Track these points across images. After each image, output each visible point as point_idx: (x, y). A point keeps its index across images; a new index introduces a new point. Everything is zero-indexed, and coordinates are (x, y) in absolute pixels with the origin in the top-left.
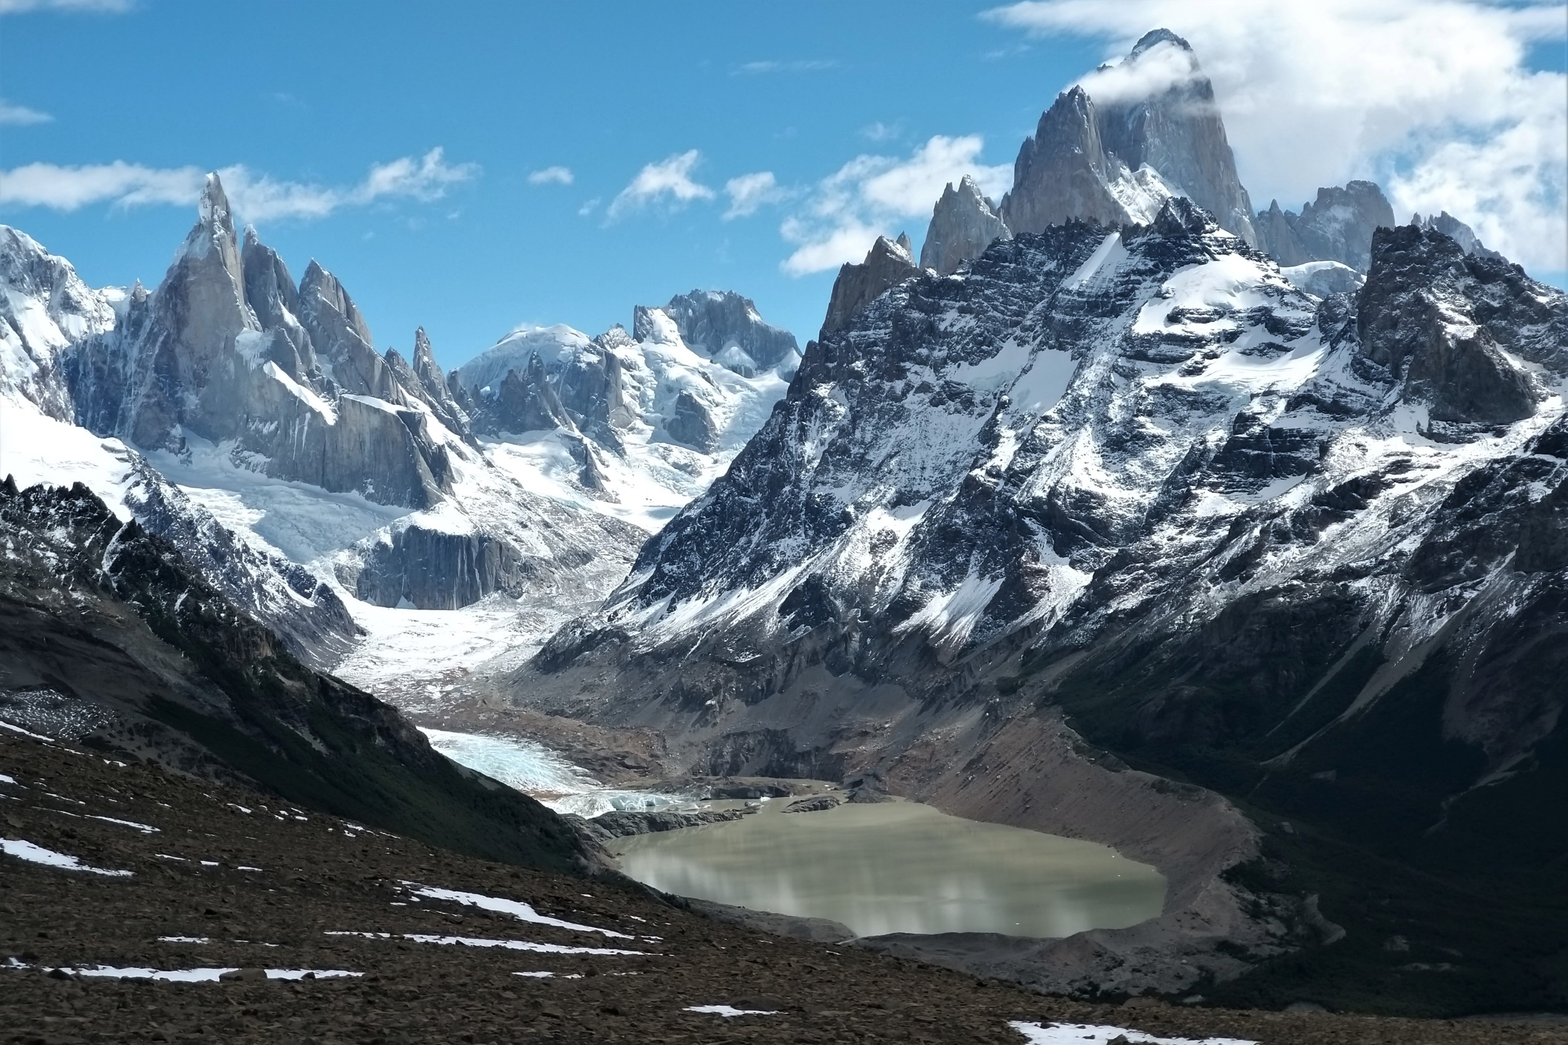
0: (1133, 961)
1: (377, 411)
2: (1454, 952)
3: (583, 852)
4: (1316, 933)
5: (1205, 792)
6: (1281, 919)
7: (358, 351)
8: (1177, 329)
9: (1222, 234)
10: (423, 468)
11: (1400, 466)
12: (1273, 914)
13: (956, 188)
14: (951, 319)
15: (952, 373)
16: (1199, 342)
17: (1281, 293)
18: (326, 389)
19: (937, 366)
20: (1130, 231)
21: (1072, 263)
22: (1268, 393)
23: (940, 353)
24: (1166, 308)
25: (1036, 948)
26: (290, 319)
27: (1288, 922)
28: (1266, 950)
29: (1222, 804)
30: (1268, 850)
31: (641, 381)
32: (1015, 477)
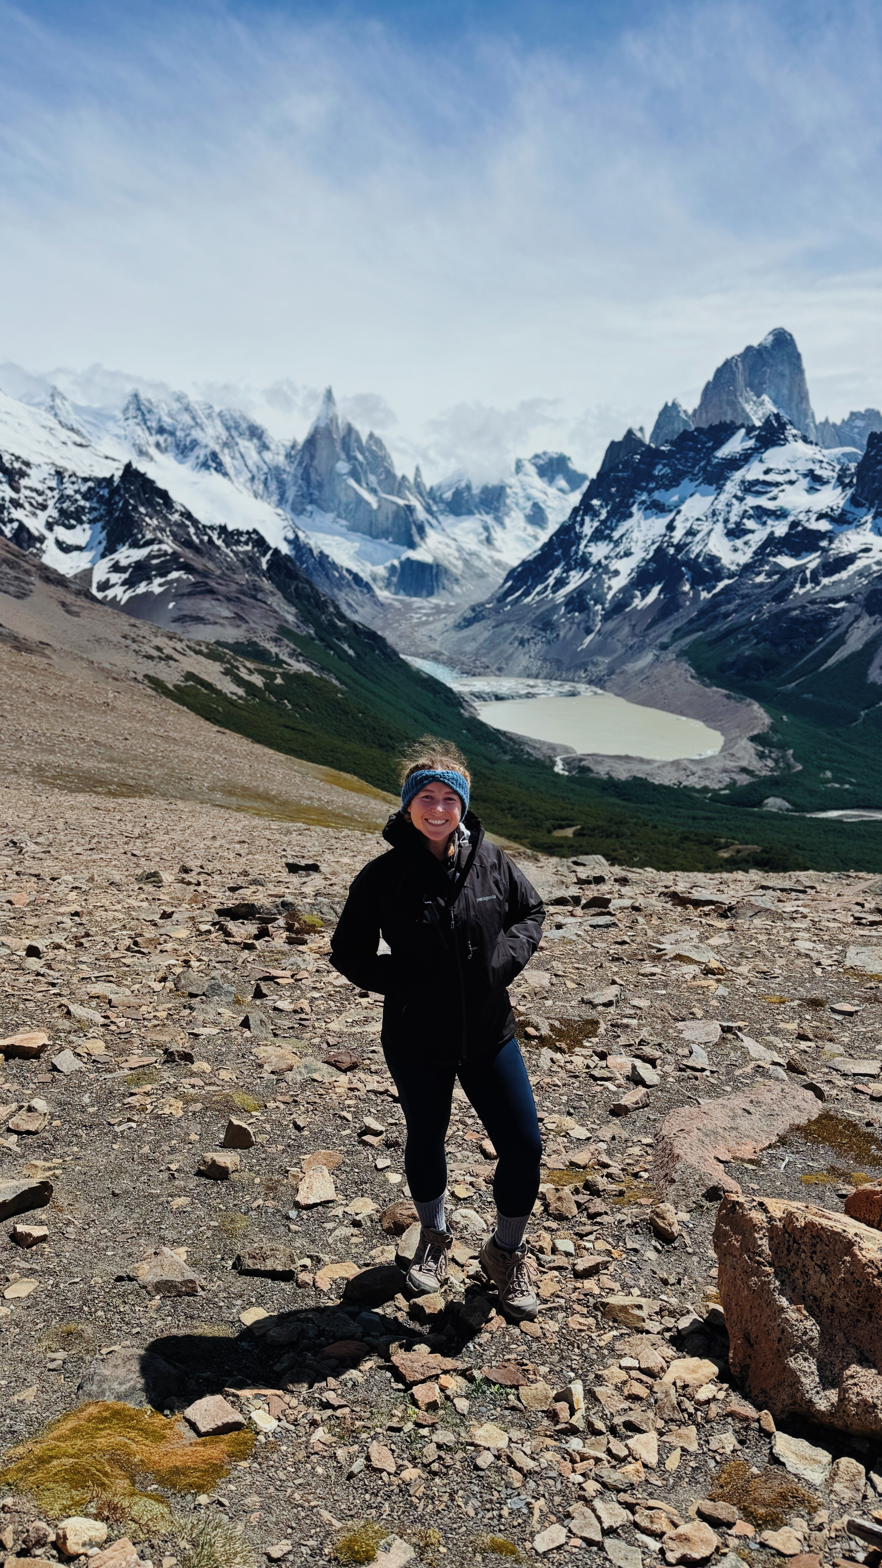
0: (700, 773)
1: (395, 503)
2: (853, 780)
3: (463, 707)
4: (789, 766)
5: (749, 700)
6: (774, 760)
7: (389, 474)
8: (768, 478)
9: (794, 432)
10: (414, 530)
11: (867, 550)
12: (770, 757)
13: (670, 404)
14: (659, 470)
15: (657, 495)
16: (777, 484)
17: (821, 462)
18: (373, 491)
19: (650, 492)
20: (751, 429)
21: (720, 443)
22: (809, 511)
23: (652, 485)
24: (764, 467)
25: (656, 764)
26: (360, 457)
27: (776, 761)
28: (764, 773)
29: (756, 706)
30: (773, 728)
31: (516, 494)
32: (679, 548)
